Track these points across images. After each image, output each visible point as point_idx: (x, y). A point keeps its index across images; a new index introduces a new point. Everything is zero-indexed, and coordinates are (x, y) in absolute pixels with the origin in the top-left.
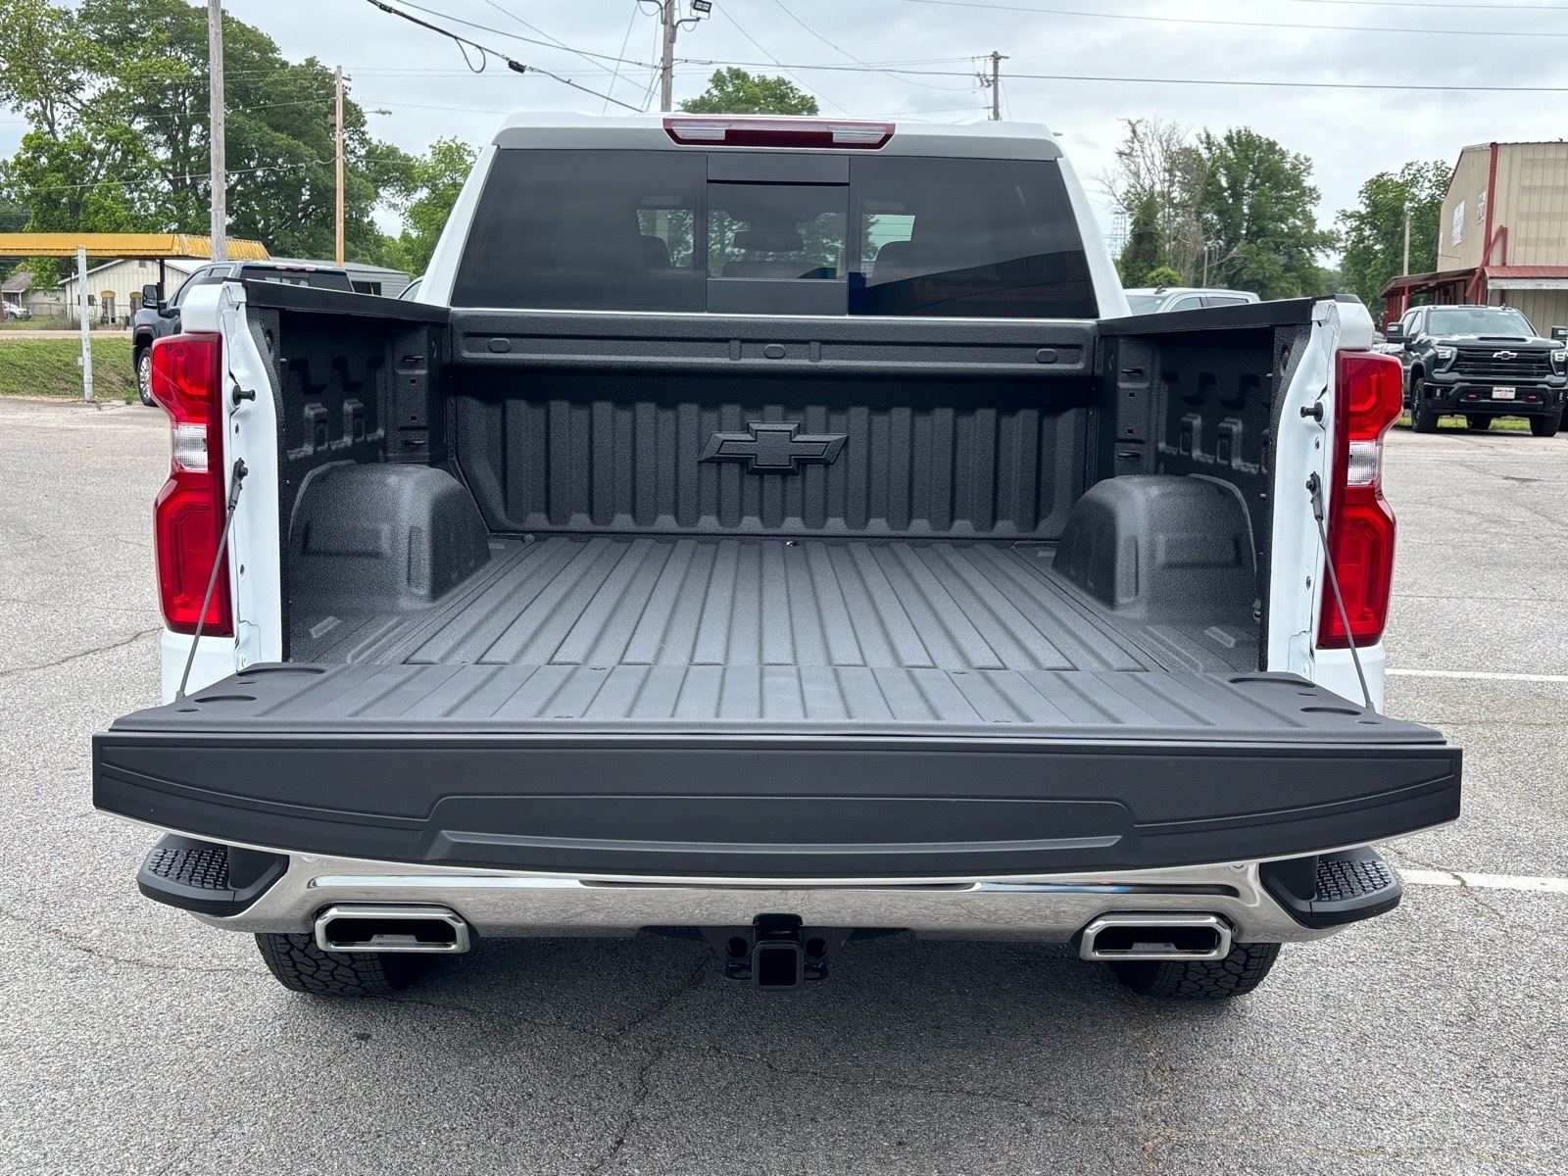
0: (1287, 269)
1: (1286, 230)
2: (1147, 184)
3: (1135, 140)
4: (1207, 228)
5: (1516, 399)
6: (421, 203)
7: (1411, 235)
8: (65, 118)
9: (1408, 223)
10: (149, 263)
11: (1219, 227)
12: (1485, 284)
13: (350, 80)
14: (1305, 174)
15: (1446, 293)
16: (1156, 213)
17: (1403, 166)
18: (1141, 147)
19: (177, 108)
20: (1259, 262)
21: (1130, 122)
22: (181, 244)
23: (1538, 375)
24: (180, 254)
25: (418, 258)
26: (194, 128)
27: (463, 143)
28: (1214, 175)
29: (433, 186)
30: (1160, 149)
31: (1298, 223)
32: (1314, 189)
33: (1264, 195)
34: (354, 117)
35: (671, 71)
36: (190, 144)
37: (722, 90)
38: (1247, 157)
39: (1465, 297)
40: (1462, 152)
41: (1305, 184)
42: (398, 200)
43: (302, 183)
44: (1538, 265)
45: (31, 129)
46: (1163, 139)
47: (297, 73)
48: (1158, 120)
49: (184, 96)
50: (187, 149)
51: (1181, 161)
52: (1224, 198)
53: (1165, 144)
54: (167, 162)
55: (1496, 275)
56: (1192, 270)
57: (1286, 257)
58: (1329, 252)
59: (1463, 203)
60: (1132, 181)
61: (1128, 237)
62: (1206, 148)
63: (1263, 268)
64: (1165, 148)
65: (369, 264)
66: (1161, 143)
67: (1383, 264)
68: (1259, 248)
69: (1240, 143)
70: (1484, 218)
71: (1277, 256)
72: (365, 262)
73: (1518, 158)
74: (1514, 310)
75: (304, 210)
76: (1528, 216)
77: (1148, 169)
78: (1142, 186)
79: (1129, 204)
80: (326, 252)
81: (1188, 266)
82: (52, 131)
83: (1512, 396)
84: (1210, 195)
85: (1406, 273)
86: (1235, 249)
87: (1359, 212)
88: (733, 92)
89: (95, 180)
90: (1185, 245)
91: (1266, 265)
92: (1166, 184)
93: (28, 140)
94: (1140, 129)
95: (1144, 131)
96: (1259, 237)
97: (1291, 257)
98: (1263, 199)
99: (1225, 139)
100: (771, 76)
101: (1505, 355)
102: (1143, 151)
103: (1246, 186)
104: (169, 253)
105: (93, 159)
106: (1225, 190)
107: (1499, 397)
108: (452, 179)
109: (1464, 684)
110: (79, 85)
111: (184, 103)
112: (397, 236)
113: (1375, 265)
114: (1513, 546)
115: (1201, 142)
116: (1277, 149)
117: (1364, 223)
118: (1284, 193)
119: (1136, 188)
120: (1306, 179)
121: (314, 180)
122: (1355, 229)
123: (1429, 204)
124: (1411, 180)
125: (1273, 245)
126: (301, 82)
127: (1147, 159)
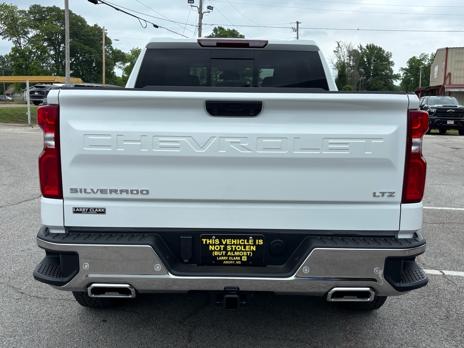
0: (385, 85)
1: (384, 74)
2: (343, 60)
3: (339, 47)
4: (361, 74)
5: (454, 124)
6: (127, 67)
7: (422, 75)
8: (24, 42)
9: (421, 72)
11: (364, 73)
12: (444, 90)
13: (107, 30)
14: (390, 57)
15: (432, 92)
16: (345, 69)
17: (420, 54)
18: (341, 49)
19: (56, 39)
20: (376, 83)
21: (337, 42)
22: (57, 79)
23: (461, 117)
24: (57, 82)
26: (61, 45)
27: (140, 49)
28: (362, 57)
29: (131, 61)
30: (346, 50)
31: (388, 72)
32: (393, 62)
33: (378, 63)
34: (108, 42)
35: (201, 27)
37: (216, 33)
38: (372, 52)
39: (438, 94)
40: (437, 50)
41: (390, 60)
42: (121, 66)
43: (92, 61)
44: (460, 84)
45: (14, 46)
46: (347, 47)
48: (346, 41)
49: (58, 36)
50: (59, 51)
51: (353, 53)
52: (366, 64)
54: (53, 55)
55: (447, 87)
57: (384, 82)
58: (398, 80)
59: (437, 66)
60: (338, 60)
61: (337, 76)
62: (360, 50)
63: (377, 85)
64: (348, 50)
65: (113, 85)
66: (347, 48)
67: (413, 84)
68: (376, 79)
69: (370, 48)
70: (444, 70)
71: (381, 82)
72: (111, 84)
73: (454, 52)
74: (453, 97)
75: (94, 69)
76: (457, 69)
77: (343, 56)
78: (341, 61)
79: (337, 66)
80: (100, 81)
81: (355, 84)
82: (20, 46)
83: (453, 123)
84: (362, 64)
85: (420, 87)
86: (369, 80)
87: (406, 68)
88: (220, 34)
89: (33, 60)
90: (354, 78)
92: (348, 60)
93: (13, 49)
94: (340, 44)
95: (342, 45)
96: (376, 76)
97: (386, 82)
98: (377, 65)
99: (366, 47)
100: (231, 29)
101: (451, 111)
102: (341, 51)
103: (372, 61)
104: (54, 82)
105: (32, 54)
106: (366, 62)
107: (449, 123)
109: (442, 211)
110: (28, 32)
111: (58, 38)
112: (121, 76)
113: (411, 84)
114: (455, 169)
115: (359, 48)
116: (382, 50)
117: (408, 72)
118: (384, 63)
119: (339, 61)
120: (390, 59)
121: (97, 60)
122: (405, 73)
123: (428, 66)
124: (423, 59)
125: (380, 78)
126: (93, 31)
127: (343, 53)
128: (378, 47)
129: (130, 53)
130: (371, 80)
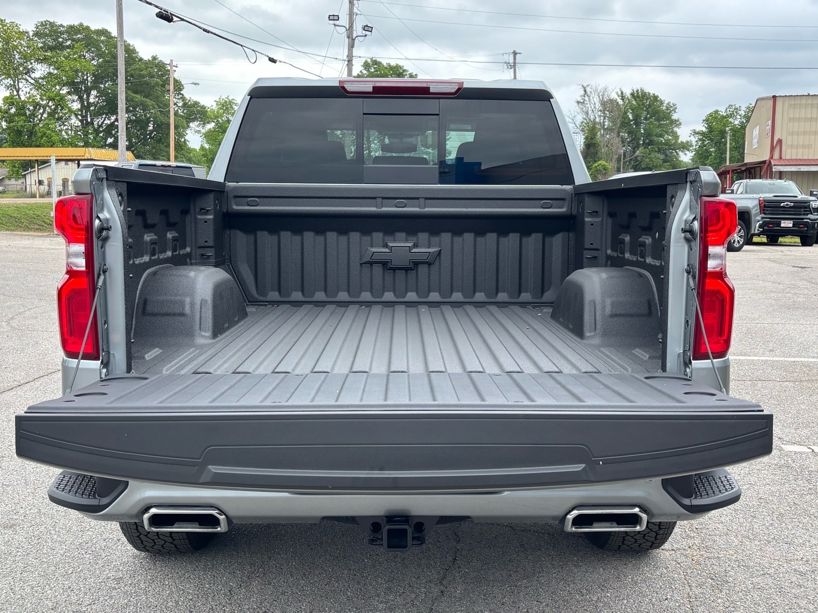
0: (665, 161)
1: (664, 141)
2: (592, 118)
3: (586, 95)
4: (623, 141)
5: (793, 227)
6: (210, 131)
7: (730, 144)
8: (26, 87)
9: (728, 137)
10: (70, 163)
11: (628, 140)
12: (771, 168)
13: (177, 67)
14: (673, 112)
15: (750, 173)
16: (597, 133)
17: (727, 106)
18: (589, 99)
19: (84, 82)
20: (650, 158)
21: (583, 86)
22: (90, 153)
23: (804, 214)
24: (89, 158)
25: (209, 158)
26: (92, 92)
27: (233, 99)
28: (625, 113)
29: (217, 121)
30: (598, 99)
31: (670, 137)
32: (678, 121)
33: (652, 124)
34: (179, 87)
35: (352, 63)
36: (90, 101)
37: (368, 70)
38: (642, 104)
39: (760, 175)
40: (757, 100)
41: (673, 118)
42: (200, 128)
43: (148, 121)
44: (798, 158)
45: (7, 94)
46: (600, 95)
47: (147, 63)
48: (597, 84)
49: (87, 76)
50: (89, 103)
51: (608, 105)
52: (631, 125)
53: (601, 97)
54: (79, 110)
55: (777, 164)
56: (616, 162)
57: (664, 155)
58: (687, 152)
59: (758, 126)
60: (585, 117)
61: (582, 146)
62: (621, 99)
63: (652, 161)
64: (601, 99)
65: (184, 162)
66: (599, 96)
67: (715, 159)
68: (650, 151)
69: (638, 97)
70: (770, 134)
71: (659, 155)
72: (182, 161)
73: (787, 104)
74: (790, 182)
75: (150, 134)
76: (792, 133)
77: (593, 110)
78: (590, 120)
79: (583, 128)
80: (162, 156)
81: (614, 161)
82: (18, 94)
83: (791, 225)
84: (625, 124)
85: (728, 163)
86: (638, 152)
87: (702, 131)
88: (375, 72)
89: (41, 120)
90: (611, 149)
91: (654, 160)
92: (602, 118)
93: (6, 99)
94: (588, 89)
95: (590, 91)
96: (649, 145)
97: (666, 155)
98: (652, 126)
99: (631, 94)
100: (393, 63)
102: (589, 101)
103: (642, 118)
104: (83, 158)
105: (39, 109)
106: (632, 121)
107: (784, 226)
108: (227, 117)
110: (33, 70)
111: (87, 79)
112: (198, 148)
113: (711, 159)
115: (619, 96)
116: (659, 99)
117: (705, 137)
118: (662, 122)
119: (586, 120)
120: (674, 115)
121: (156, 118)
122: (700, 140)
123: (739, 127)
124: (731, 114)
125: (657, 149)
126: (149, 69)
127: (592, 105)
128: (651, 95)
129: (215, 107)
130: (642, 153)
